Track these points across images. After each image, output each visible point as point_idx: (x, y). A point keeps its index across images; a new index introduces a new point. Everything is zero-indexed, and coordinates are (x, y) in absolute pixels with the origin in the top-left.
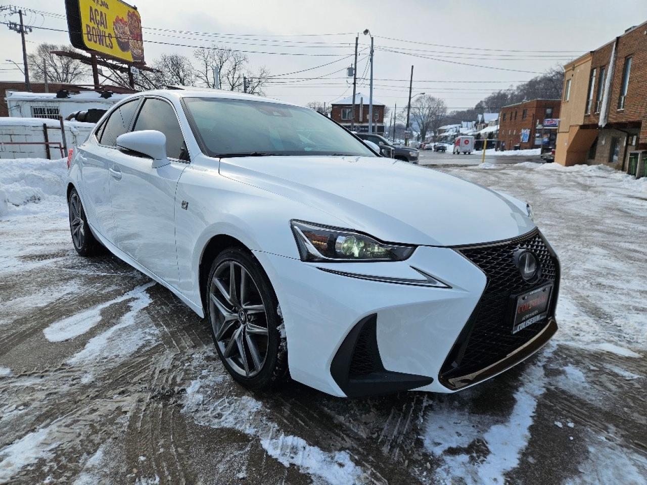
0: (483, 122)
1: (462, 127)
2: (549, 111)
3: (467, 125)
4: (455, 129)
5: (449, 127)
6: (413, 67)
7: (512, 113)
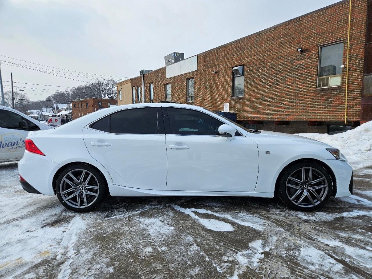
0: (58, 108)
1: (43, 111)
2: (100, 104)
3: (46, 110)
4: (38, 113)
5: (32, 111)
6: (12, 73)
7: (79, 104)
